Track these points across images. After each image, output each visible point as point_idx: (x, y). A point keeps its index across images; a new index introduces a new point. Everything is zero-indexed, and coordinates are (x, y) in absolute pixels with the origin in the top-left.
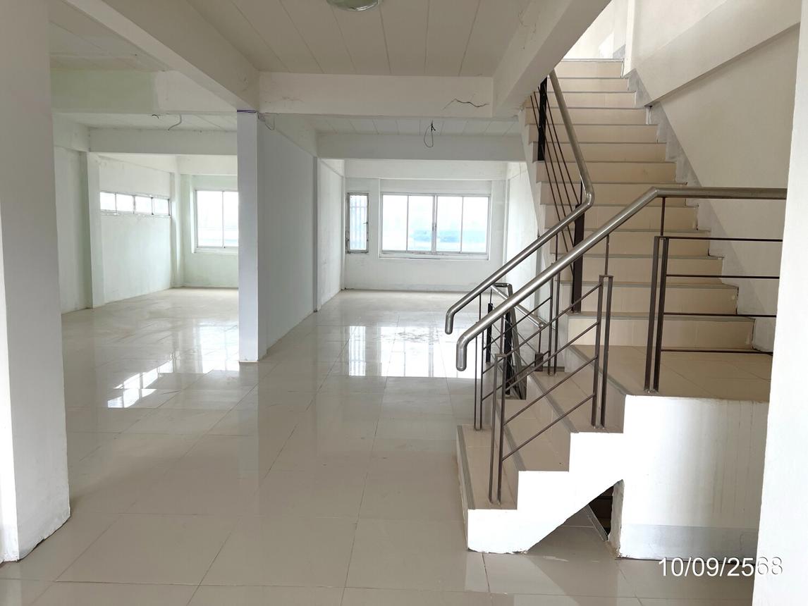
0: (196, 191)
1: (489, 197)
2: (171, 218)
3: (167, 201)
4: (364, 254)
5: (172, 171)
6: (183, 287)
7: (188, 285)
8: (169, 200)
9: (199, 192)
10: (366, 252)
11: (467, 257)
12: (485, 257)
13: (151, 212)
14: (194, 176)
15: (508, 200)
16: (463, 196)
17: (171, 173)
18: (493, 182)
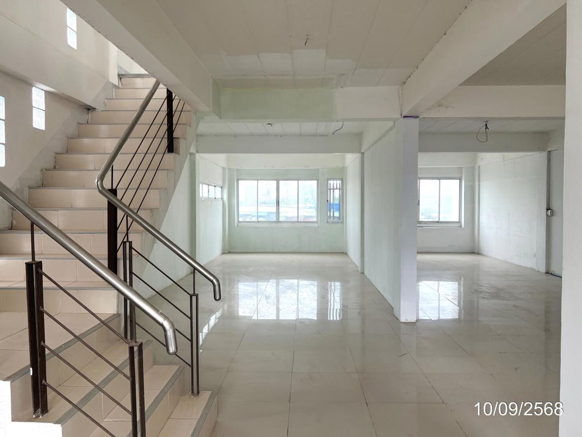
0: (238, 180)
1: (460, 180)
2: (223, 201)
3: (220, 189)
5: (224, 166)
6: (229, 253)
7: (232, 251)
8: (222, 187)
9: (240, 181)
11: (445, 225)
13: (214, 197)
14: (237, 170)
15: (479, 181)
16: (439, 179)
17: (223, 168)
18: (464, 168)
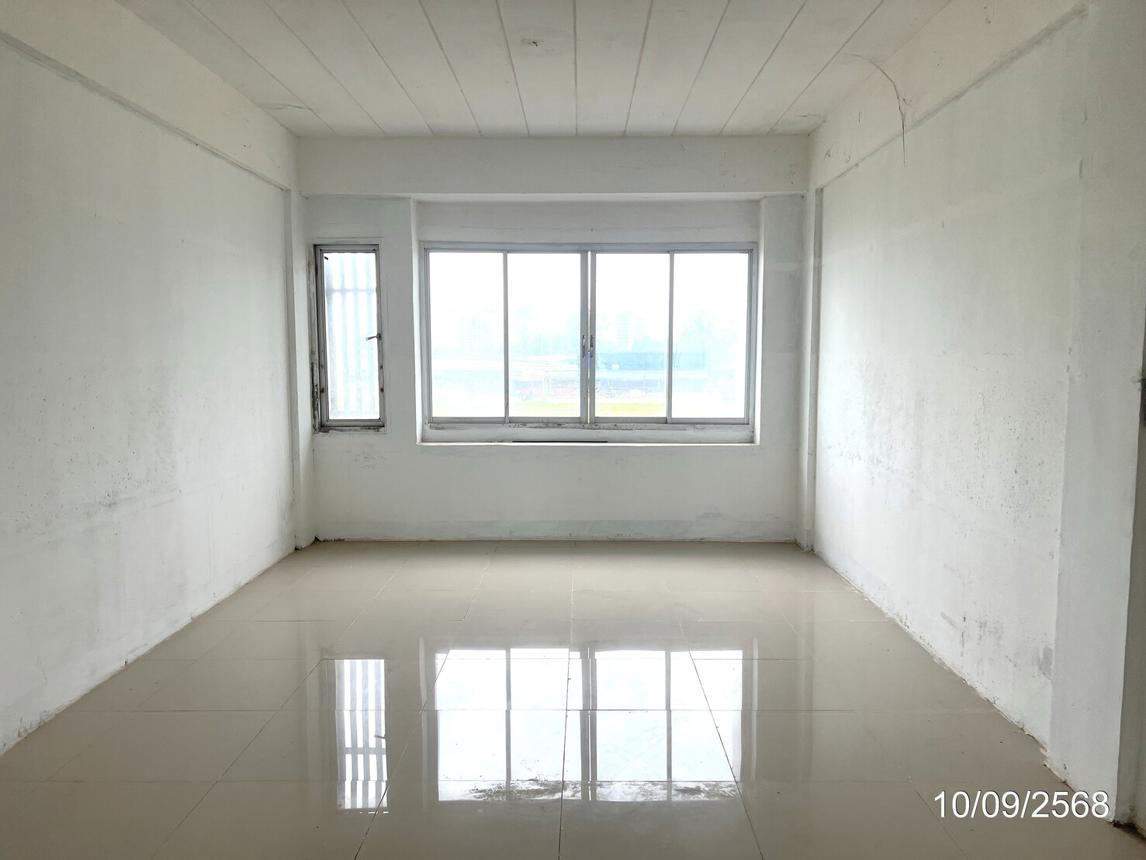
1: (750, 252)
4: (371, 432)
10: (376, 426)
11: (690, 432)
12: (743, 433)
15: (819, 255)
18: (763, 203)
